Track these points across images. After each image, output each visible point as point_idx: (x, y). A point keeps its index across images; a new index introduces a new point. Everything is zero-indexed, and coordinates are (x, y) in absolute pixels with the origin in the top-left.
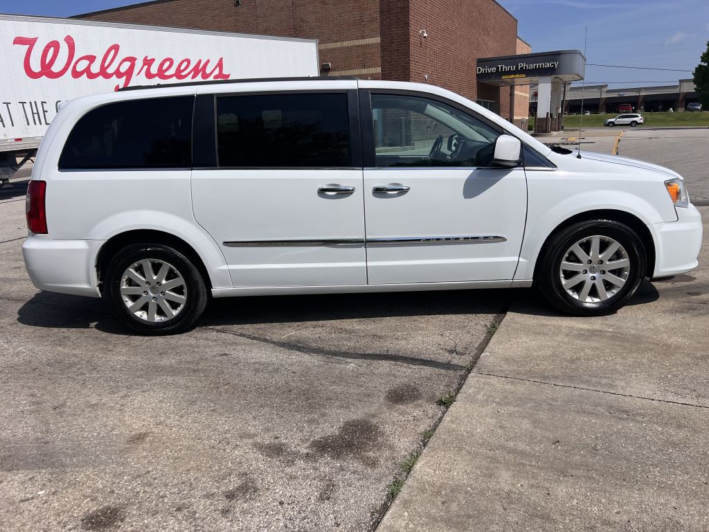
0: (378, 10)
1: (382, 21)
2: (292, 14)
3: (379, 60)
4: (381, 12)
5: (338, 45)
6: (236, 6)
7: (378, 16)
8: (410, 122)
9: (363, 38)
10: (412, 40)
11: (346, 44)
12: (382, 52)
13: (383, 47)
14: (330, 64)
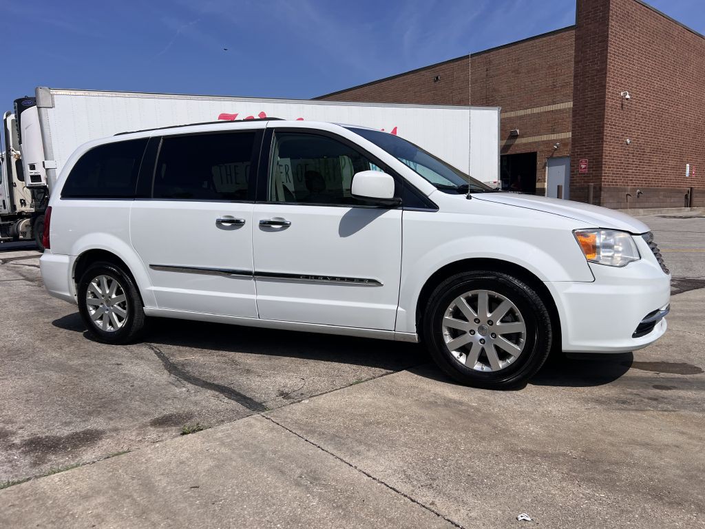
0: (572, 74)
1: (575, 85)
2: (485, 85)
3: (570, 125)
4: (575, 76)
5: (529, 111)
6: (435, 81)
7: (573, 80)
8: (600, 189)
9: (554, 103)
10: (609, 103)
11: (536, 110)
12: (573, 117)
13: (575, 111)
14: (518, 131)
